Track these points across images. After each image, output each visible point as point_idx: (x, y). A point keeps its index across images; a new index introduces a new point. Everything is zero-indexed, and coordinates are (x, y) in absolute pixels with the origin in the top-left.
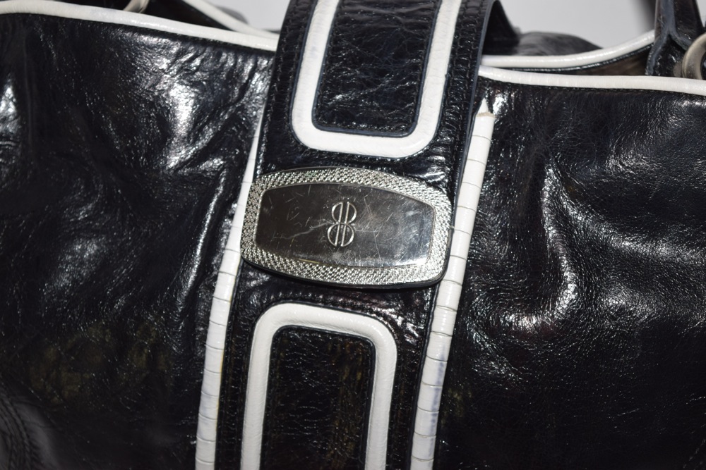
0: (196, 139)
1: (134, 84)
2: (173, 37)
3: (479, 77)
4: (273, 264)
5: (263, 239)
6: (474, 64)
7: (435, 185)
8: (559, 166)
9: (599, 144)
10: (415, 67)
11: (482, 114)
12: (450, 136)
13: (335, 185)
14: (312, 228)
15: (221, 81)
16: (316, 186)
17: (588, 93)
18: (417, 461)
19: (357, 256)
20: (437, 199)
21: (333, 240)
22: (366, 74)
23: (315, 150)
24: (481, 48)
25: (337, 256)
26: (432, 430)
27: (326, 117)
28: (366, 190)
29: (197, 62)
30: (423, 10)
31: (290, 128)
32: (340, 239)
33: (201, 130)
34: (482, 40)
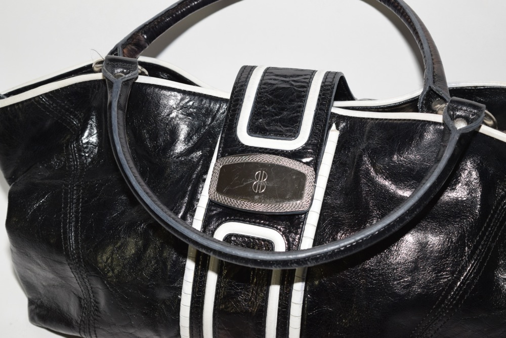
0: (189, 141)
1: (158, 114)
2: (179, 91)
3: (332, 113)
4: (224, 201)
5: (220, 188)
6: (329, 105)
7: (307, 163)
8: (369, 157)
9: (390, 146)
10: (300, 107)
11: (333, 130)
12: (316, 140)
13: (257, 163)
14: (245, 184)
15: (202, 114)
16: (247, 163)
17: (386, 121)
18: (294, 305)
19: (267, 198)
20: (308, 171)
21: (255, 190)
22: (275, 109)
23: (248, 146)
24: (333, 97)
25: (257, 197)
26: (302, 288)
27: (254, 129)
28: (272, 165)
29: (191, 103)
30: (305, 79)
31: (236, 135)
32: (259, 189)
33: (191, 138)
34: (334, 94)
